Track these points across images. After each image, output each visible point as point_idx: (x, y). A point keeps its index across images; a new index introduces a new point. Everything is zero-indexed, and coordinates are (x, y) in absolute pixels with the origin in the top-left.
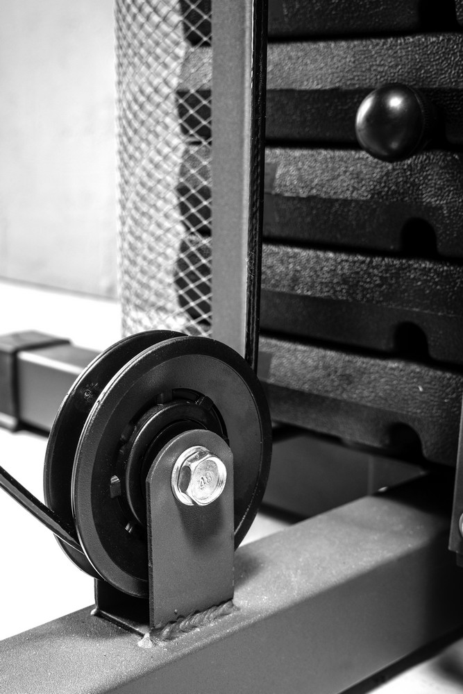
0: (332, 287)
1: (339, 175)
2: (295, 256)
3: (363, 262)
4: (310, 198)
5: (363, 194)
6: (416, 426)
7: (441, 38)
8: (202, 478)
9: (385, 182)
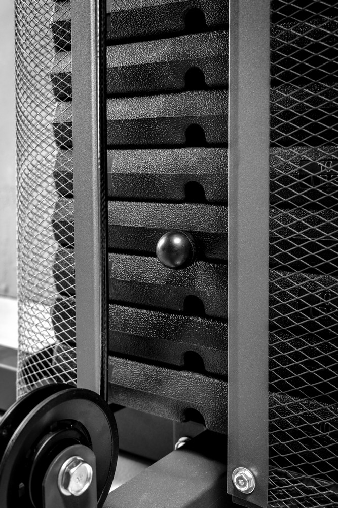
0: (147, 330)
1: (147, 271)
2: (124, 311)
3: (164, 317)
4: (131, 282)
5: (161, 282)
6: (201, 411)
7: (198, 206)
8: (78, 478)
9: (174, 276)
